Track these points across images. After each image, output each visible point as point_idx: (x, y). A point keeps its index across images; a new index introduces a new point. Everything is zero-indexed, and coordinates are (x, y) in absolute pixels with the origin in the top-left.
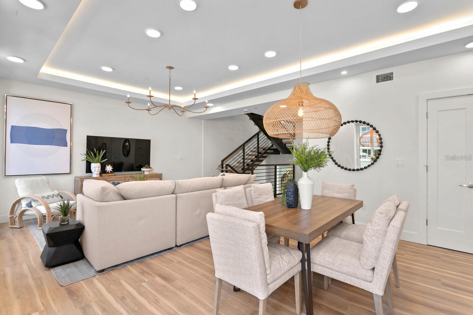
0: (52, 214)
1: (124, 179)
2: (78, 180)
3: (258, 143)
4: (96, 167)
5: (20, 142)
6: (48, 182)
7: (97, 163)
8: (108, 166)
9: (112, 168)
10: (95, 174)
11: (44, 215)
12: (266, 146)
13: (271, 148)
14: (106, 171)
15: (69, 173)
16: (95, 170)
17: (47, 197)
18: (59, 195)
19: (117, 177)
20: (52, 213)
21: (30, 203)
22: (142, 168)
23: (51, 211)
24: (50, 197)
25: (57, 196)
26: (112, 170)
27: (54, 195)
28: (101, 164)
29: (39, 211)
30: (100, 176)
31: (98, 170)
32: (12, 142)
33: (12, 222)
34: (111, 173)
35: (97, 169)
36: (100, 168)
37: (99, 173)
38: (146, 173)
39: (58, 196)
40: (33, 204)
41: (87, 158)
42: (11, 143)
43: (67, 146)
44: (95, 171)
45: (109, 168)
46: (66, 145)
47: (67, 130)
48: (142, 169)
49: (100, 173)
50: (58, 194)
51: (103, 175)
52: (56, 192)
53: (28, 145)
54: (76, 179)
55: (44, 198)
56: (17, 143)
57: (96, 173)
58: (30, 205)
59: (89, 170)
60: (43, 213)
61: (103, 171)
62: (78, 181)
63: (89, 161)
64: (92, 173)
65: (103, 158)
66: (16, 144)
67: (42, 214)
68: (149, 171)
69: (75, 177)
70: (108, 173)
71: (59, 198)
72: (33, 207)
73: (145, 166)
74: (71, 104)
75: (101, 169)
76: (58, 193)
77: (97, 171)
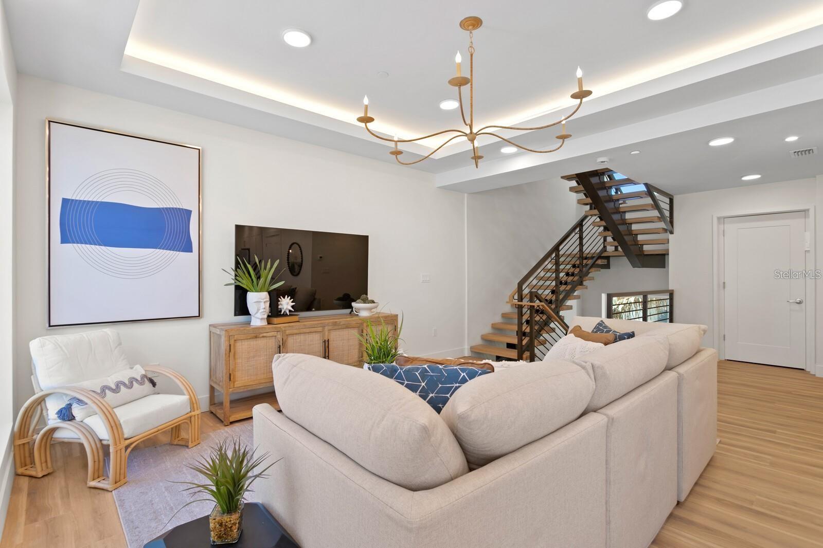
0: (128, 442)
1: (320, 329)
2: (219, 333)
3: (581, 245)
4: (258, 301)
5: (84, 239)
6: (120, 344)
7: (260, 292)
8: (284, 298)
9: (292, 302)
10: (259, 318)
11: (105, 443)
12: (593, 251)
13: (603, 255)
14: (281, 311)
15: (198, 315)
16: (258, 310)
17: (114, 387)
18: (147, 377)
19: (305, 325)
20: (126, 439)
21: (69, 407)
22: (354, 301)
23: (123, 434)
24: (122, 387)
25: (141, 383)
26: (293, 307)
27: (134, 378)
28: (269, 293)
29: (90, 432)
30: (269, 323)
31: (265, 308)
32: (64, 240)
33: (25, 457)
34: (290, 315)
35: (262, 305)
36: (268, 304)
37: (266, 316)
38: (364, 314)
39: (144, 381)
40: (77, 411)
41: (236, 279)
42: (62, 242)
43: (191, 251)
44: (257, 313)
45: (288, 304)
46: (188, 249)
47: (190, 212)
48: (354, 304)
49: (268, 316)
50: (144, 376)
51: (275, 320)
52: (138, 371)
53: (103, 247)
54: (213, 330)
55: (107, 391)
56: (78, 243)
57: (259, 315)
58: (66, 414)
59: (242, 308)
60: (101, 438)
61: (275, 312)
62: (220, 336)
63: (242, 285)
64: (250, 315)
65: (274, 280)
66: (75, 245)
67: (101, 440)
68: (370, 309)
69: (210, 325)
70: (285, 315)
71: (148, 385)
72: (76, 418)
73: (359, 299)
74: (199, 149)
75: (270, 306)
76: (144, 373)
77: (262, 310)
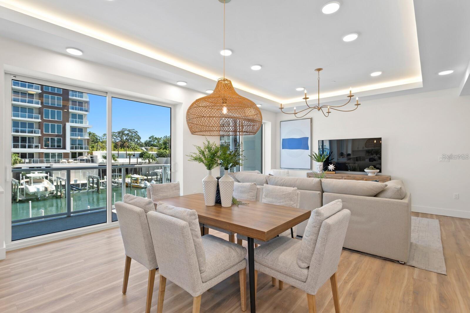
15: (311, 169)
22: (365, 169)
31: (320, 168)
37: (320, 170)
42: (282, 149)
43: (308, 149)
45: (331, 167)
47: (308, 138)
53: (289, 150)
70: (330, 171)
